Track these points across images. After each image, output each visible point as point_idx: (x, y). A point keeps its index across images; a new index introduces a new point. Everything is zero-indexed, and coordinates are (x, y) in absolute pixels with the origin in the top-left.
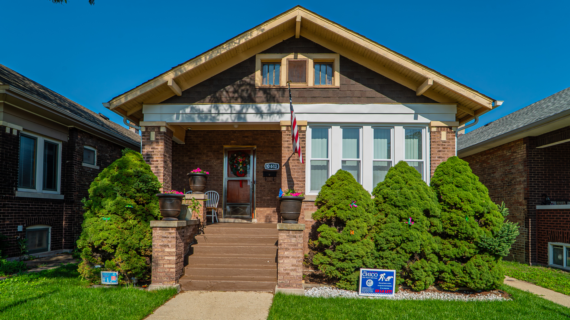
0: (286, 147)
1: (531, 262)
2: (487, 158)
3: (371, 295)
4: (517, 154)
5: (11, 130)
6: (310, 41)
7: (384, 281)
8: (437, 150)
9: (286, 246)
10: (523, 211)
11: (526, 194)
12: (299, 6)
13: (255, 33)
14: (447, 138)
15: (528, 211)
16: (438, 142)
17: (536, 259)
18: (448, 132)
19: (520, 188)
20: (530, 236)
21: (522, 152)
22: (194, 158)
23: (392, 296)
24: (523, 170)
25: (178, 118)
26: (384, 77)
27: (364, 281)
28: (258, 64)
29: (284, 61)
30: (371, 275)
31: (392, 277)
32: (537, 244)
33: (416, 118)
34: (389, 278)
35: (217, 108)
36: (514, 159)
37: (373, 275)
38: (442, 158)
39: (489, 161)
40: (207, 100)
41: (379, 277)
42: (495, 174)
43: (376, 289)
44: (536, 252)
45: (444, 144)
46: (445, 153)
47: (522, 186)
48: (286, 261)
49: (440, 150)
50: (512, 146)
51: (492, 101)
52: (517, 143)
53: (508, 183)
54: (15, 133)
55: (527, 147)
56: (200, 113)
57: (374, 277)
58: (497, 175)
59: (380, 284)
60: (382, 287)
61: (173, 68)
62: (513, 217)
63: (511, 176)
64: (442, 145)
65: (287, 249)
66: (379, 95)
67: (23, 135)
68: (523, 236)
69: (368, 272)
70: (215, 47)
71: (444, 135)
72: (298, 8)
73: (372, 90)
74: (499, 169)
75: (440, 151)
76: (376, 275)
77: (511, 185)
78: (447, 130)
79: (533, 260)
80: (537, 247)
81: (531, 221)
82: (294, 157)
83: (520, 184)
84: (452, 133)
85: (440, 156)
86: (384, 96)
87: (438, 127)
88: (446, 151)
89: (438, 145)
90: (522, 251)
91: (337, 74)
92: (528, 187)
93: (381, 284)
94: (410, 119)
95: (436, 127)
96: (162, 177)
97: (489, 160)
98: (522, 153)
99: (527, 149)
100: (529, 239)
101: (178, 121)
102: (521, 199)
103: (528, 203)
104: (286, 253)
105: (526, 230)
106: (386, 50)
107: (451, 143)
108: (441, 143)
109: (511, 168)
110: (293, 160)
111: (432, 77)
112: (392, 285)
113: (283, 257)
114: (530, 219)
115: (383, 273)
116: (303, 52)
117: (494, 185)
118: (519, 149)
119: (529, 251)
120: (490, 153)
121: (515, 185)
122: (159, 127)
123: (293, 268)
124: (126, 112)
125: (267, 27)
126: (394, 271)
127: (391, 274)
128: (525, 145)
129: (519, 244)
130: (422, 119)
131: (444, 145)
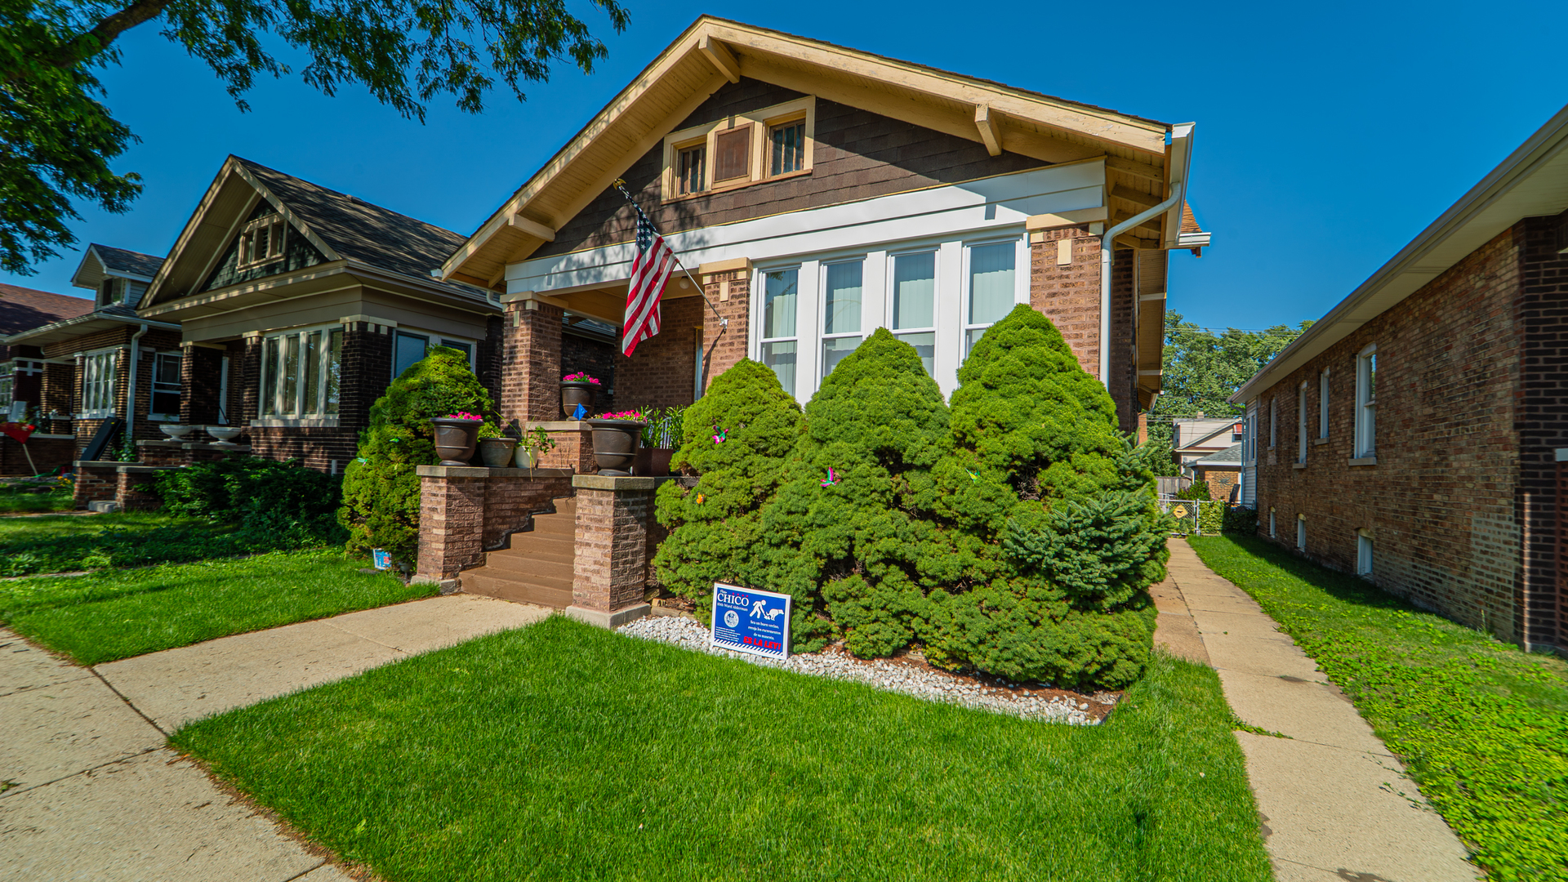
0: (711, 320)
1: (1532, 638)
2: (1435, 302)
3: (734, 647)
4: (1498, 281)
5: (377, 327)
6: (759, 82)
7: (762, 619)
8: (1046, 293)
9: (588, 522)
10: (1510, 468)
11: (1520, 410)
12: (704, 16)
13: (635, 93)
14: (1074, 257)
15: (1523, 466)
16: (1048, 269)
17: (1553, 632)
18: (1077, 241)
19: (1504, 392)
20: (1527, 551)
21: (1508, 273)
22: (647, 356)
23: (779, 657)
24: (1510, 333)
25: (549, 283)
26: (912, 125)
27: (721, 611)
28: (668, 154)
29: (711, 137)
30: (734, 600)
31: (781, 612)
32: (1557, 579)
33: (990, 215)
34: (774, 613)
35: (604, 256)
36: (1490, 298)
37: (739, 601)
38: (1059, 312)
39: (1439, 313)
40: (589, 241)
41: (751, 608)
42: (1452, 352)
43: (746, 636)
44: (1552, 606)
45: (1065, 273)
46: (1068, 298)
47: (1509, 385)
48: (586, 551)
49: (1053, 291)
50: (1487, 259)
51: (1164, 131)
52: (1498, 246)
53: (1479, 378)
54: (384, 331)
55: (1521, 253)
56: (581, 268)
57: (741, 606)
58: (1454, 355)
59: (753, 626)
60: (757, 632)
61: (516, 193)
62: (1487, 486)
63: (1483, 355)
64: (1061, 277)
65: (588, 528)
66: (899, 172)
67: (399, 333)
68: (1511, 551)
69: (729, 592)
70: (573, 140)
71: (1065, 251)
72: (704, 20)
73: (882, 163)
74: (1458, 336)
75: (1054, 295)
76: (745, 602)
77: (1484, 383)
78: (1075, 234)
79: (1541, 635)
80: (1558, 589)
81: (1532, 499)
82: (724, 338)
83: (1505, 379)
84: (1090, 239)
85: (1053, 307)
86: (910, 173)
87: (1048, 230)
88: (1072, 293)
89: (1050, 278)
90: (1505, 601)
91: (809, 143)
92: (1522, 386)
93: (756, 626)
94: (976, 219)
95: (1042, 230)
96: (527, 392)
97: (1438, 309)
98: (1509, 276)
99: (1521, 262)
100: (1522, 562)
101: (550, 288)
102: (1507, 430)
103: (1523, 442)
104: (587, 536)
105: (1516, 529)
106: (876, 60)
107: (1088, 268)
108: (1058, 272)
109: (1483, 327)
110: (723, 345)
111: (985, 99)
112: (781, 630)
113: (581, 544)
114: (1527, 495)
115: (760, 598)
116: (743, 109)
117: (1448, 387)
118: (1503, 263)
119: (1523, 603)
120: (1441, 289)
121: (1493, 382)
122: (524, 302)
123: (596, 567)
124: (487, 281)
125: (653, 76)
126: (788, 598)
127: (779, 604)
128: (1517, 248)
129: (1501, 575)
130: (1006, 216)
131: (1067, 277)
